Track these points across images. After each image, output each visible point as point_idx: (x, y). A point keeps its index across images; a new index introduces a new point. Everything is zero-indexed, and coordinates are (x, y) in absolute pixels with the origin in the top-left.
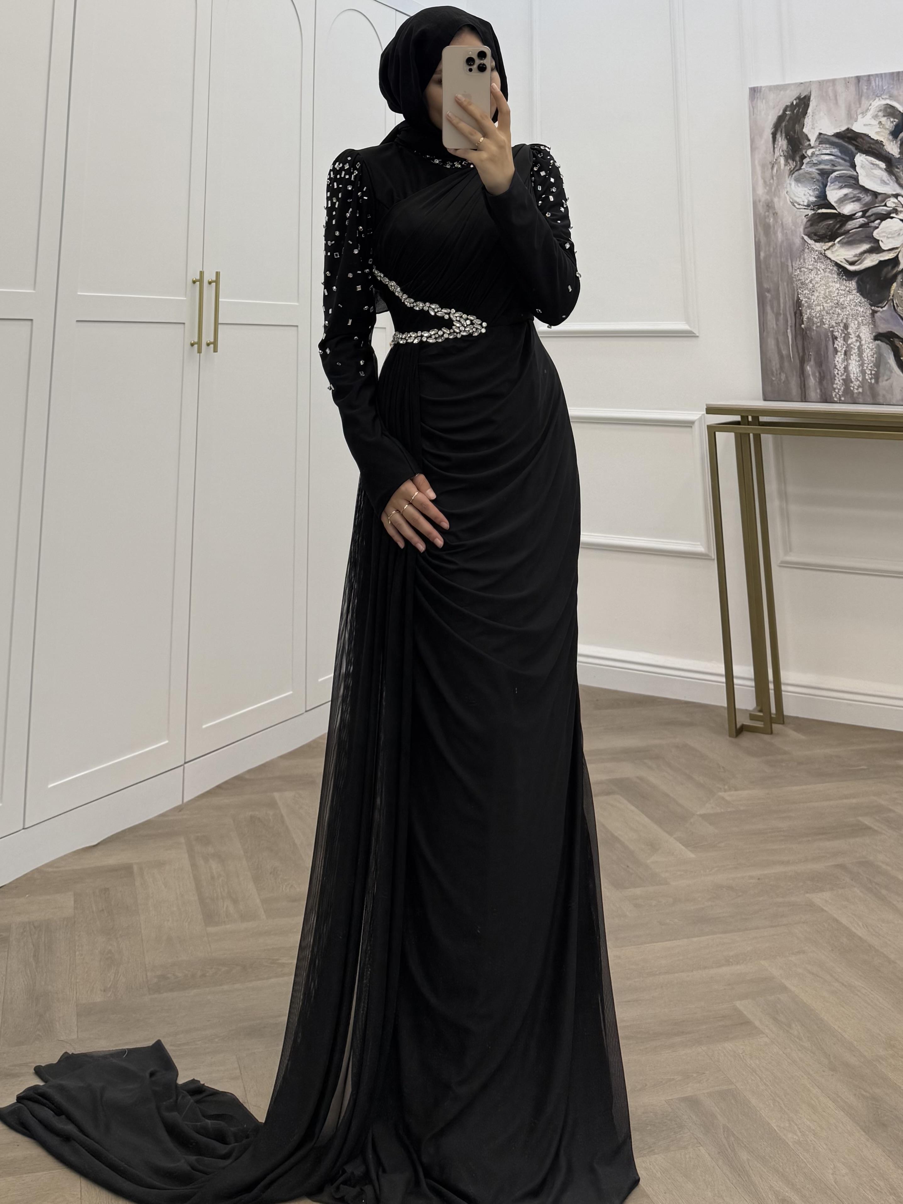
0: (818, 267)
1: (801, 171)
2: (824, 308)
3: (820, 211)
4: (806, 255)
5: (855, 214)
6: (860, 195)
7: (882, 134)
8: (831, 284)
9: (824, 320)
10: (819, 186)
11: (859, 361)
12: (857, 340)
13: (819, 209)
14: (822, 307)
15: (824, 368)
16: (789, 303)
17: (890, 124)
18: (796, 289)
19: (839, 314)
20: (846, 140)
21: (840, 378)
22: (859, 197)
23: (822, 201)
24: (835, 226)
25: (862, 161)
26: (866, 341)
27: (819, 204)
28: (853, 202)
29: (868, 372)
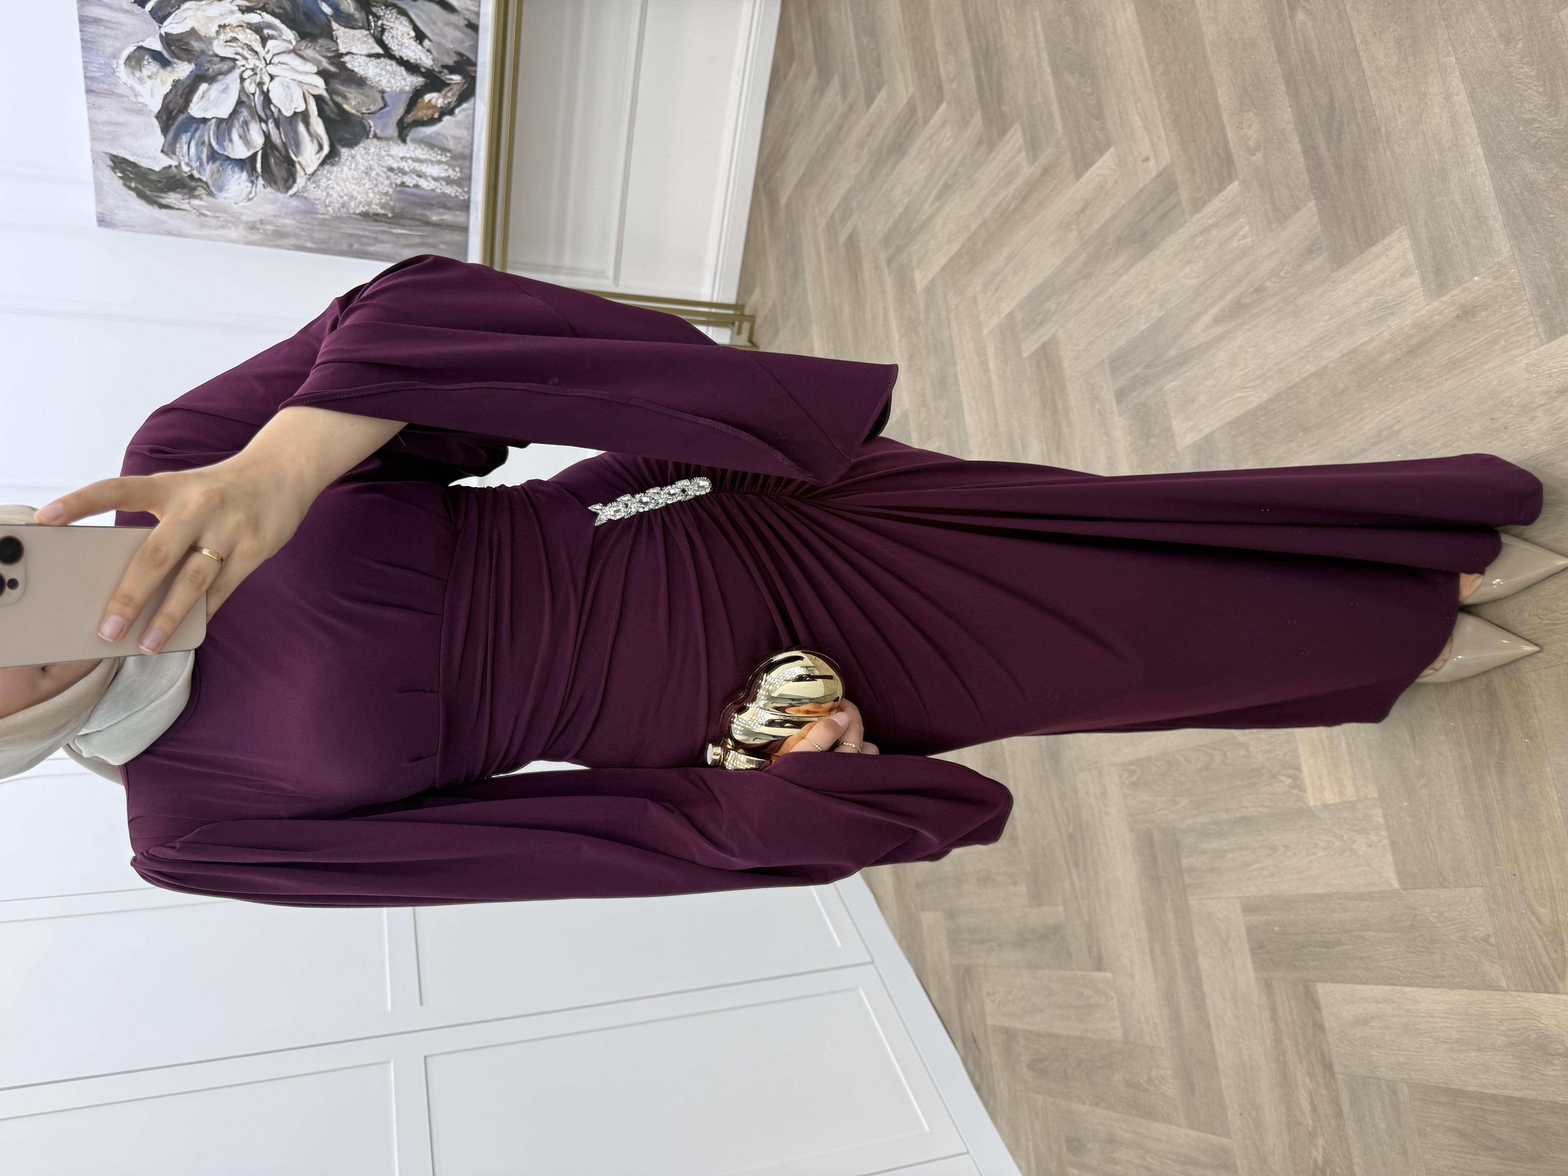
0: (325, 185)
1: (210, 183)
2: (371, 189)
3: (259, 169)
4: (311, 197)
5: (264, 132)
6: (242, 119)
7: (164, 78)
8: (344, 176)
9: (384, 191)
10: (229, 165)
11: (428, 164)
12: (406, 161)
13: (256, 171)
14: (370, 191)
15: (434, 202)
16: (365, 225)
17: (150, 67)
18: (349, 215)
19: (378, 174)
20: (170, 122)
21: (445, 187)
22: (243, 122)
23: (247, 164)
24: (278, 158)
25: (198, 109)
26: (407, 152)
27: (250, 170)
28: (248, 130)
29: (439, 157)
